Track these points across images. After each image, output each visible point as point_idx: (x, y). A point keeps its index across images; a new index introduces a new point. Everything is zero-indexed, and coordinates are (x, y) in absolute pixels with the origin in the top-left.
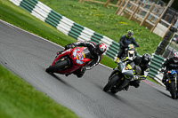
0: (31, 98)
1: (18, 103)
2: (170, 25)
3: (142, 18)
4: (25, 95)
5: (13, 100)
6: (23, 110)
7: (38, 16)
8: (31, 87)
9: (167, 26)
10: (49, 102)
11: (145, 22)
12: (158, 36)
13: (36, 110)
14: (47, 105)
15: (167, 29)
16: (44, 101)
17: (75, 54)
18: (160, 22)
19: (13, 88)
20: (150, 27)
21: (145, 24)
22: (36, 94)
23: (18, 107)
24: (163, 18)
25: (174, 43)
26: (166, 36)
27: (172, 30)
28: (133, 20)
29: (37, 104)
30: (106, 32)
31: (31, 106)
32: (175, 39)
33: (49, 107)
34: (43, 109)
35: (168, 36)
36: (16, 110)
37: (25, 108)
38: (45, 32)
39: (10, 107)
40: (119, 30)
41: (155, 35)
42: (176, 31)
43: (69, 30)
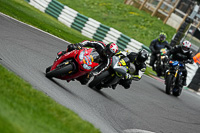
0: (29, 98)
1: (15, 104)
2: (185, 15)
3: (154, 8)
4: (22, 94)
5: (9, 101)
7: (37, 6)
8: (29, 86)
9: (182, 17)
10: (49, 103)
11: (157, 12)
12: (172, 28)
13: (34, 111)
14: (47, 106)
15: (182, 20)
16: (44, 101)
17: (81, 56)
18: (174, 12)
19: (9, 87)
20: (163, 18)
21: (157, 14)
22: (35, 93)
23: (15, 109)
24: (178, 7)
25: (189, 35)
26: (181, 28)
27: (188, 21)
28: (144, 10)
29: (36, 105)
30: (113, 23)
31: (29, 108)
32: (191, 31)
33: (49, 108)
34: (42, 110)
35: (183, 28)
36: (12, 111)
37: (22, 109)
38: (44, 23)
39: (5, 109)
40: (128, 21)
41: (168, 26)
42: (192, 22)
43: (72, 21)
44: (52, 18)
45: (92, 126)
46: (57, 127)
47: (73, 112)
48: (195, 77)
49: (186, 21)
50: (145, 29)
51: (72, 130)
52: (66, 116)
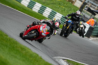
0: (7, 41)
2: (83, 1)
4: (3, 40)
6: (3, 48)
8: (7, 36)
10: (16, 44)
12: (77, 7)
13: (9, 48)
14: (16, 45)
15: (82, 3)
16: (14, 43)
17: (41, 29)
20: (72, 2)
22: (10, 39)
25: (85, 11)
26: (81, 7)
27: (85, 4)
29: (10, 45)
30: (48, 5)
31: (7, 46)
32: (86, 8)
34: (13, 47)
37: (3, 47)
38: (14, 5)
40: (55, 4)
41: (75, 6)
42: (87, 4)
43: (28, 4)
44: (18, 2)
45: (38, 55)
46: (20, 56)
47: (28, 49)
48: (88, 31)
49: (84, 4)
50: (64, 7)
51: (28, 57)
52: (25, 50)
